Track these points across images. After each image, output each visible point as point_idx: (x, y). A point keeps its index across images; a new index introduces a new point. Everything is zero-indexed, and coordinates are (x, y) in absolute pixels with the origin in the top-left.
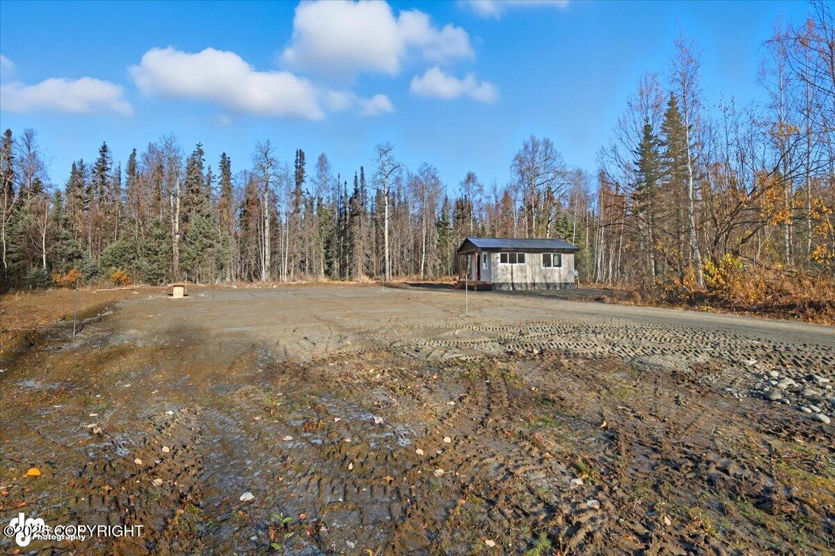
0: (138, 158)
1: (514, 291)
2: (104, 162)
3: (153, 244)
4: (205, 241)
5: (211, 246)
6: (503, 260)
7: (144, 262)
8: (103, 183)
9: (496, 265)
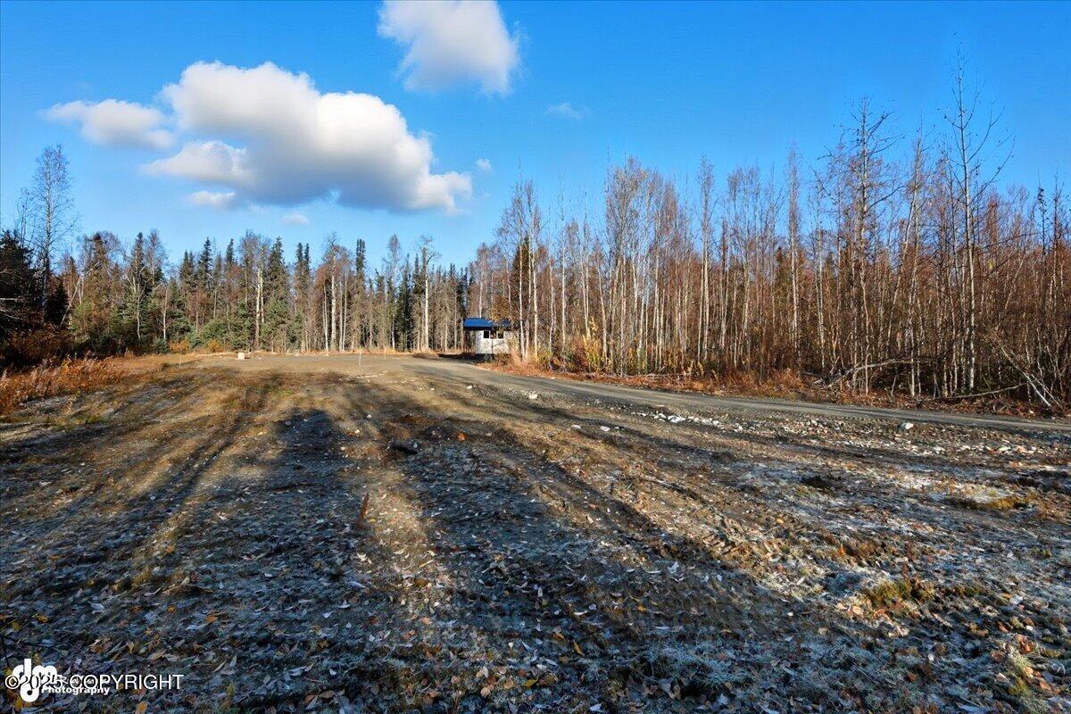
0: (235, 247)
1: (491, 358)
2: (207, 254)
3: (240, 321)
4: (279, 319)
5: (283, 323)
6: (486, 336)
7: (231, 335)
8: (207, 271)
9: (479, 340)
